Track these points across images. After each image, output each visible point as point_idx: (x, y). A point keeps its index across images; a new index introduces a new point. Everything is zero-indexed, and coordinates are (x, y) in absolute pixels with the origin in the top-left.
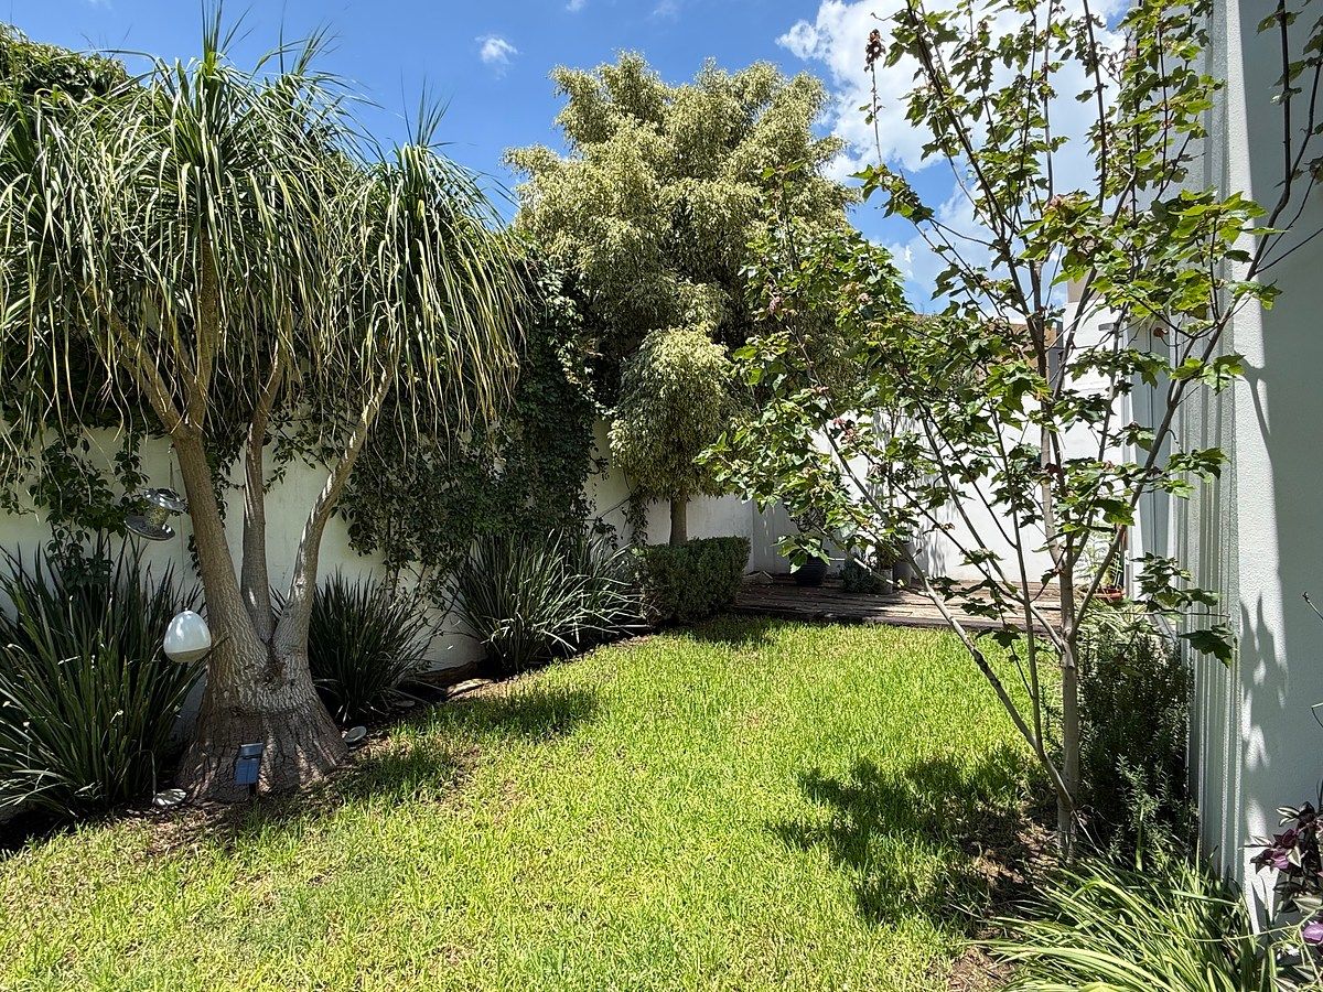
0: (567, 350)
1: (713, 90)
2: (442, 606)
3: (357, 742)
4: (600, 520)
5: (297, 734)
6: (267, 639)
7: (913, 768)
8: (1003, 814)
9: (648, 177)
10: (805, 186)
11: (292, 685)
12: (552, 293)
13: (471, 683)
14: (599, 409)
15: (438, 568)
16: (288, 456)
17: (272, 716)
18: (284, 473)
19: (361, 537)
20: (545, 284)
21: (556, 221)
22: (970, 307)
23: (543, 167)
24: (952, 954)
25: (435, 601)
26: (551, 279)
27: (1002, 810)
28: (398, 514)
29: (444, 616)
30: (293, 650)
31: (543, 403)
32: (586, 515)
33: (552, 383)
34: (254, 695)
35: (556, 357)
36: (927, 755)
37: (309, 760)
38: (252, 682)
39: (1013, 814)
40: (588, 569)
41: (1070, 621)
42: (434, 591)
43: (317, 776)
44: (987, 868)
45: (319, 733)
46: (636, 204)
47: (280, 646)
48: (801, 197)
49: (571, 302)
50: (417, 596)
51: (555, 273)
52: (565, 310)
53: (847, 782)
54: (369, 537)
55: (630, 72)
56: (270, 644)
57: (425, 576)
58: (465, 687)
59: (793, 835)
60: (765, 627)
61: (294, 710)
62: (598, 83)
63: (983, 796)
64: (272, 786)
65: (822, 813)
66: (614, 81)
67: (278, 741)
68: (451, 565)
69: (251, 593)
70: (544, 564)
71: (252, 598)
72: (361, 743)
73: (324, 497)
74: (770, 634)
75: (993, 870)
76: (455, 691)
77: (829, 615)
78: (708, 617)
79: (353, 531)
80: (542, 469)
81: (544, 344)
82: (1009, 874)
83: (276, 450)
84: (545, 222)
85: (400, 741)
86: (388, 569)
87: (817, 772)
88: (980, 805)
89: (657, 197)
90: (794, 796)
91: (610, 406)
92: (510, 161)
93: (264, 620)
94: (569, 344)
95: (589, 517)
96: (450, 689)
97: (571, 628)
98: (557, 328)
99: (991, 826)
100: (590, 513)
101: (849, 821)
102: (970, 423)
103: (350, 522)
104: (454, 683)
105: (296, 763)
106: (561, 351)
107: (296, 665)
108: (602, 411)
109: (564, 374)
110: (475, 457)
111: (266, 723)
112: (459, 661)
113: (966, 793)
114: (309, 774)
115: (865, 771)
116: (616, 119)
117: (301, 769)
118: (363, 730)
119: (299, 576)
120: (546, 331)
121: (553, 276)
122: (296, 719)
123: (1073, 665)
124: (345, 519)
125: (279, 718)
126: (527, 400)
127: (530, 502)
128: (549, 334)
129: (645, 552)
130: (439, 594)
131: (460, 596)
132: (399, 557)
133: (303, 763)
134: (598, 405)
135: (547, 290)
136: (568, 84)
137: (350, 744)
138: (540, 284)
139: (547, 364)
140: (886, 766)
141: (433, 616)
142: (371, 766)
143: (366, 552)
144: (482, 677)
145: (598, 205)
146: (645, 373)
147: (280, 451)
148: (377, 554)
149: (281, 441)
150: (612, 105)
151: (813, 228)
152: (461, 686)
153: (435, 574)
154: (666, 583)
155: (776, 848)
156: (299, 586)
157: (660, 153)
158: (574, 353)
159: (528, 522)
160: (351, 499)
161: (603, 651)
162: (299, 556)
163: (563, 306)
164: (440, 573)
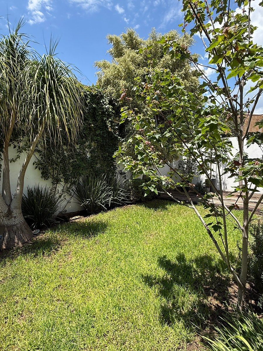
0: (109, 121)
1: (154, 38)
2: (70, 195)
3: (37, 234)
4: (121, 171)
5: (15, 232)
6: (9, 204)
7: (197, 258)
8: (225, 279)
9: (132, 67)
10: (183, 69)
11: (15, 218)
12: (105, 104)
13: (77, 217)
14: (120, 139)
15: (69, 184)
16: (21, 152)
17: (8, 227)
18: (20, 156)
19: (45, 175)
20: (103, 101)
21: (108, 82)
22: (212, 98)
23: (105, 66)
24: (188, 341)
25: (68, 193)
26: (105, 100)
27: (224, 277)
28: (56, 169)
29: (71, 197)
30: (16, 208)
31: (102, 137)
32: (116, 170)
33: (105, 131)
34: (3, 220)
35: (106, 123)
36: (203, 254)
37: (18, 240)
38: (2, 217)
39: (228, 279)
40: (115, 185)
41: (246, 221)
42: (68, 190)
43: (20, 245)
44: (212, 302)
45: (23, 232)
46: (129, 76)
47: (12, 206)
48: (182, 72)
49: (111, 107)
50: (63, 192)
51: (107, 98)
52: (109, 109)
53: (174, 261)
54: (47, 175)
55: (130, 35)
56: (9, 206)
57: (65, 186)
58: (75, 218)
59: (149, 280)
60: (167, 204)
61: (15, 225)
62: (120, 39)
63: (219, 272)
64: (6, 247)
65: (161, 273)
66: (126, 39)
67: (9, 234)
68: (74, 183)
69: (5, 191)
70: (100, 184)
71: (5, 192)
72: (37, 235)
73: (24, 164)
74: (167, 206)
75: (215, 302)
76: (72, 219)
77: (187, 201)
78: (151, 200)
79: (42, 173)
80: (102, 156)
81: (103, 120)
82: (220, 305)
83: (18, 150)
84: (105, 83)
85: (47, 235)
86: (53, 184)
87: (165, 257)
88: (217, 275)
89: (135, 74)
90: (155, 265)
91: (123, 138)
92: (96, 65)
93: (8, 199)
94: (110, 120)
95: (117, 170)
96: (71, 218)
97: (109, 202)
98: (107, 114)
99: (219, 284)
100: (117, 169)
101: (169, 277)
102: (200, 144)
103: (41, 171)
104: (72, 217)
105: (14, 241)
106: (108, 122)
107: (17, 212)
108: (121, 139)
109: (108, 128)
110: (81, 152)
111: (6, 229)
112: (75, 210)
113: (213, 269)
114: (18, 244)
115: (181, 258)
116: (126, 50)
117: (15, 242)
118: (39, 231)
119: (18, 187)
120: (103, 116)
121: (106, 99)
122: (15, 228)
123: (246, 237)
124: (40, 170)
125: (10, 228)
126: (97, 136)
127: (99, 166)
128: (104, 116)
129: (133, 181)
130: (69, 191)
131: (76, 192)
132: (57, 181)
133: (16, 241)
134: (119, 138)
135: (103, 103)
136: (111, 39)
137: (34, 235)
138: (102, 101)
139: (104, 125)
140: (188, 256)
141: (68, 198)
142: (36, 242)
143: (46, 179)
144: (81, 215)
145: (118, 76)
146: (131, 128)
147: (19, 150)
148: (50, 180)
149: (19, 147)
150: (125, 46)
151: (185, 82)
152: (74, 218)
153: (69, 186)
154: (138, 190)
155: (141, 285)
156: (18, 190)
157: (138, 60)
158: (112, 122)
159: (97, 172)
160: (41, 164)
161: (117, 209)
162: (18, 181)
163: (109, 108)
164: (70, 185)
